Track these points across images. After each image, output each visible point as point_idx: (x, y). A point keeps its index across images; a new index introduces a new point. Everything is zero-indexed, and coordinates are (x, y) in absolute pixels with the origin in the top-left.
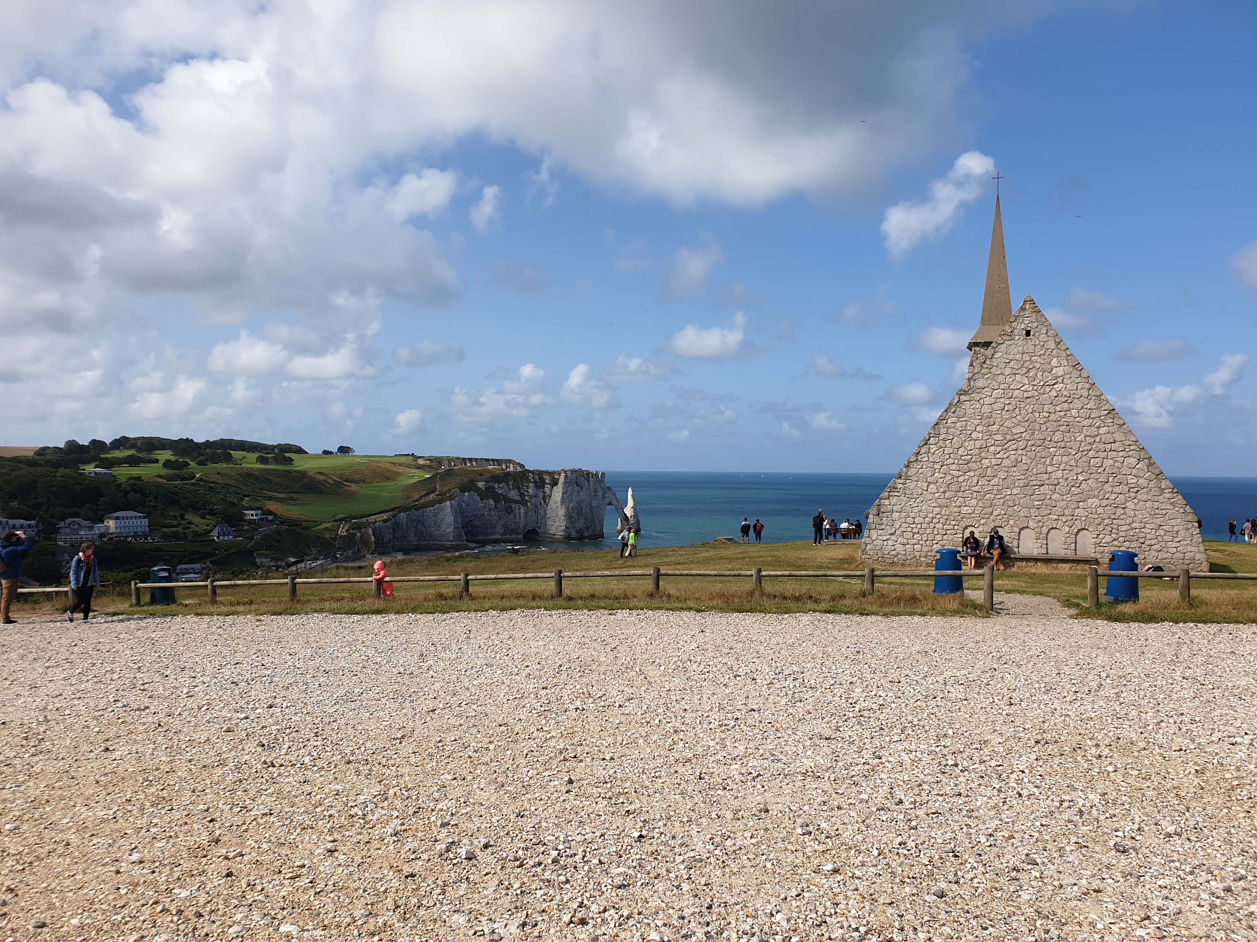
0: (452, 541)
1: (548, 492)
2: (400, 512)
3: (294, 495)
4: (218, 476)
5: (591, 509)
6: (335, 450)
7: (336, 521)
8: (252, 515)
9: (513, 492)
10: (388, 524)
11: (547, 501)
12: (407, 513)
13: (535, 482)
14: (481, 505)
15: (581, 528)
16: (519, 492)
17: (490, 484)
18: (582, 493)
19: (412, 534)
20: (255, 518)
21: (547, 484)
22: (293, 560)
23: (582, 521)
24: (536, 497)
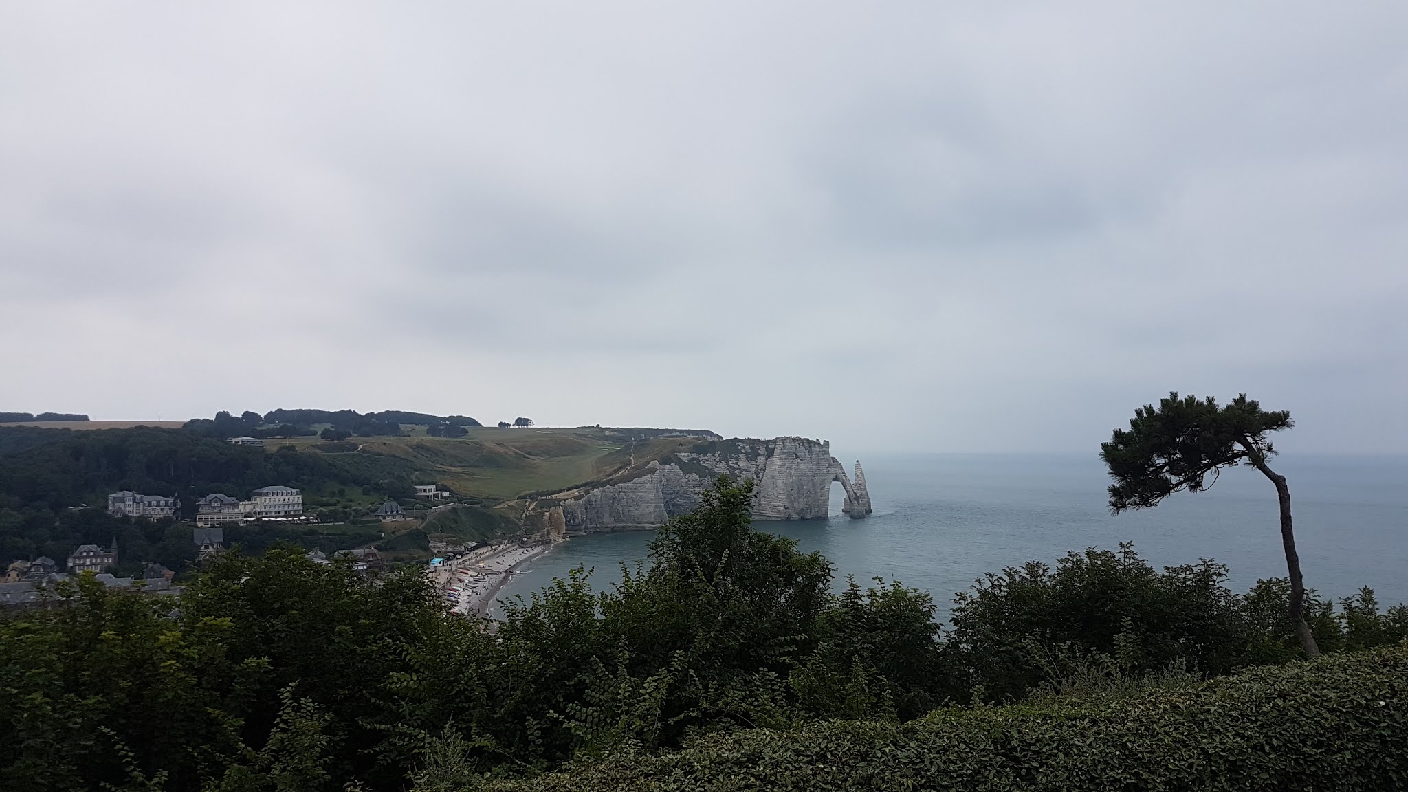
0: (653, 523)
1: (762, 466)
2: (594, 487)
3: (471, 470)
4: (384, 447)
5: (814, 485)
6: (512, 422)
7: (520, 498)
8: (425, 491)
9: (720, 465)
10: (581, 501)
11: (761, 475)
12: (601, 489)
13: (746, 453)
14: (684, 480)
15: (802, 509)
16: (728, 465)
17: (694, 455)
18: (803, 467)
19: (607, 515)
20: (427, 494)
21: (760, 455)
22: (473, 544)
23: (803, 500)
24: (746, 471)
